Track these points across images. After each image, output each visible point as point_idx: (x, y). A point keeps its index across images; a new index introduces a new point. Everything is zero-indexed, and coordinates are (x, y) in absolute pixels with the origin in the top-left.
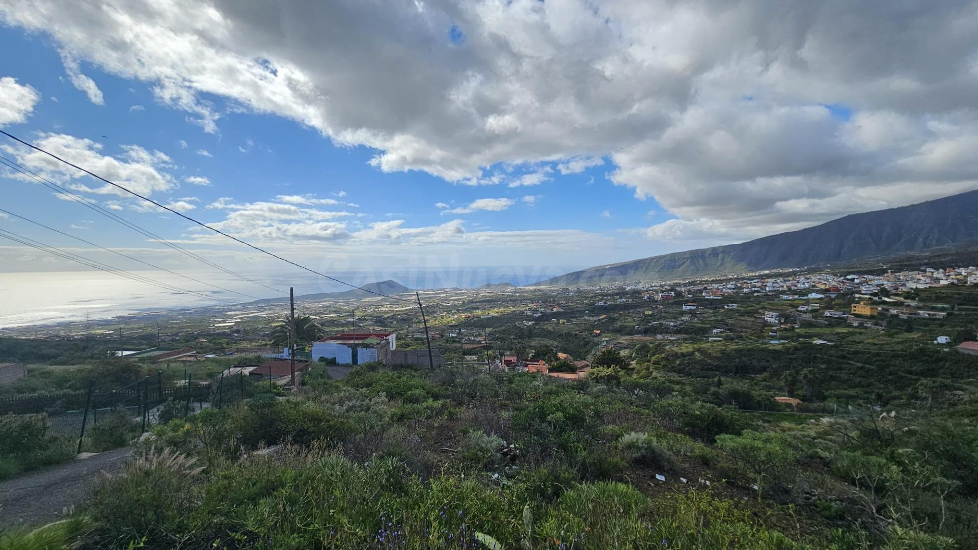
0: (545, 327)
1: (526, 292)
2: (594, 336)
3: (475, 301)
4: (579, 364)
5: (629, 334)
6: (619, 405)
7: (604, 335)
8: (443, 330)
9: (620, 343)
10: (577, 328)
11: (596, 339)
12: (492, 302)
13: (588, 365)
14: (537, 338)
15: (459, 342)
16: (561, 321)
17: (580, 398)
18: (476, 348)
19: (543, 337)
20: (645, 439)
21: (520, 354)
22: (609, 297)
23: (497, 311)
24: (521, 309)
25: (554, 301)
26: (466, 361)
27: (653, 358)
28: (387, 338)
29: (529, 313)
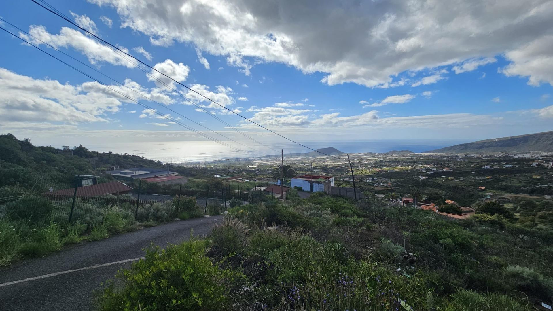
0: (436, 181)
1: (422, 157)
2: (479, 191)
3: (384, 161)
4: (464, 209)
5: (513, 192)
6: (503, 244)
7: (488, 191)
8: (362, 178)
9: (504, 198)
10: (463, 184)
11: (480, 193)
12: (395, 162)
13: (472, 211)
14: (429, 188)
15: (373, 186)
16: (449, 178)
17: (466, 233)
18: (384, 190)
19: (434, 188)
20: (531, 273)
21: (417, 198)
22: (495, 163)
23: (399, 168)
24: (418, 168)
25: (444, 164)
26: (377, 197)
27: (539, 213)
28: (329, 179)
29: (423, 171)
